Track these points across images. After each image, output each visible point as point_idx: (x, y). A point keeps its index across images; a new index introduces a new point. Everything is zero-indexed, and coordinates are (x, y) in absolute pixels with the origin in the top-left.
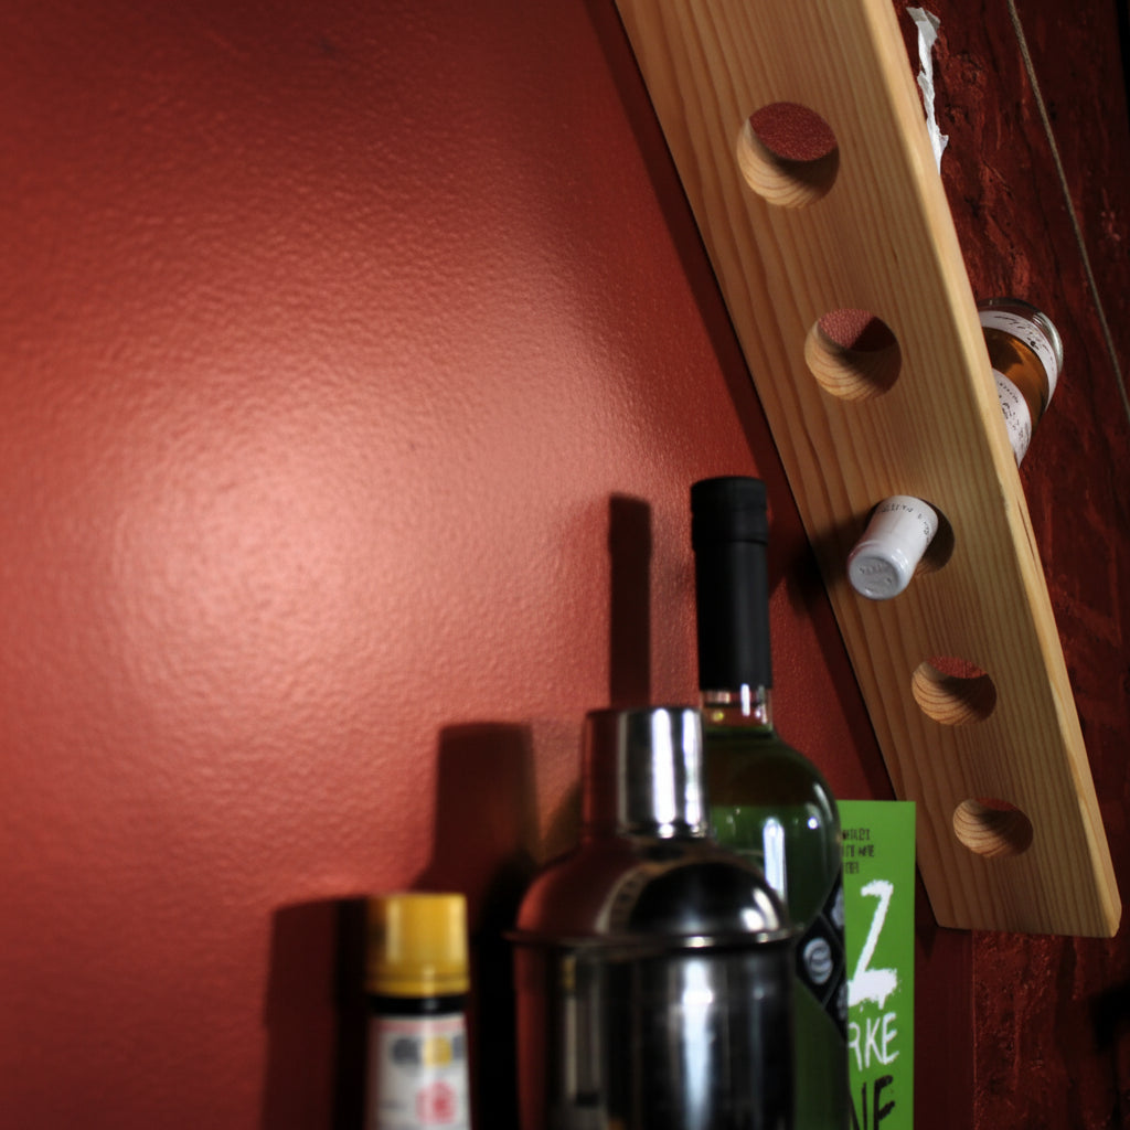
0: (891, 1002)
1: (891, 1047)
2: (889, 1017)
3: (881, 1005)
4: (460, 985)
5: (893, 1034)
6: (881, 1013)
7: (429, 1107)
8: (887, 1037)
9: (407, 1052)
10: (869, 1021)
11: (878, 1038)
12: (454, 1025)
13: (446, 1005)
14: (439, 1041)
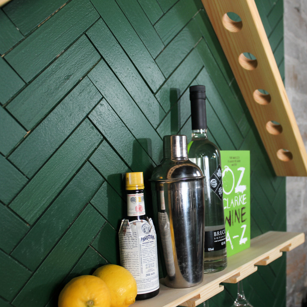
0: (245, 192)
1: (245, 201)
2: (244, 195)
3: (242, 193)
4: (143, 188)
5: (245, 198)
6: (243, 194)
7: (138, 209)
8: (244, 199)
9: (133, 200)
10: (240, 196)
11: (242, 199)
12: (142, 195)
13: (140, 191)
14: (139, 198)
